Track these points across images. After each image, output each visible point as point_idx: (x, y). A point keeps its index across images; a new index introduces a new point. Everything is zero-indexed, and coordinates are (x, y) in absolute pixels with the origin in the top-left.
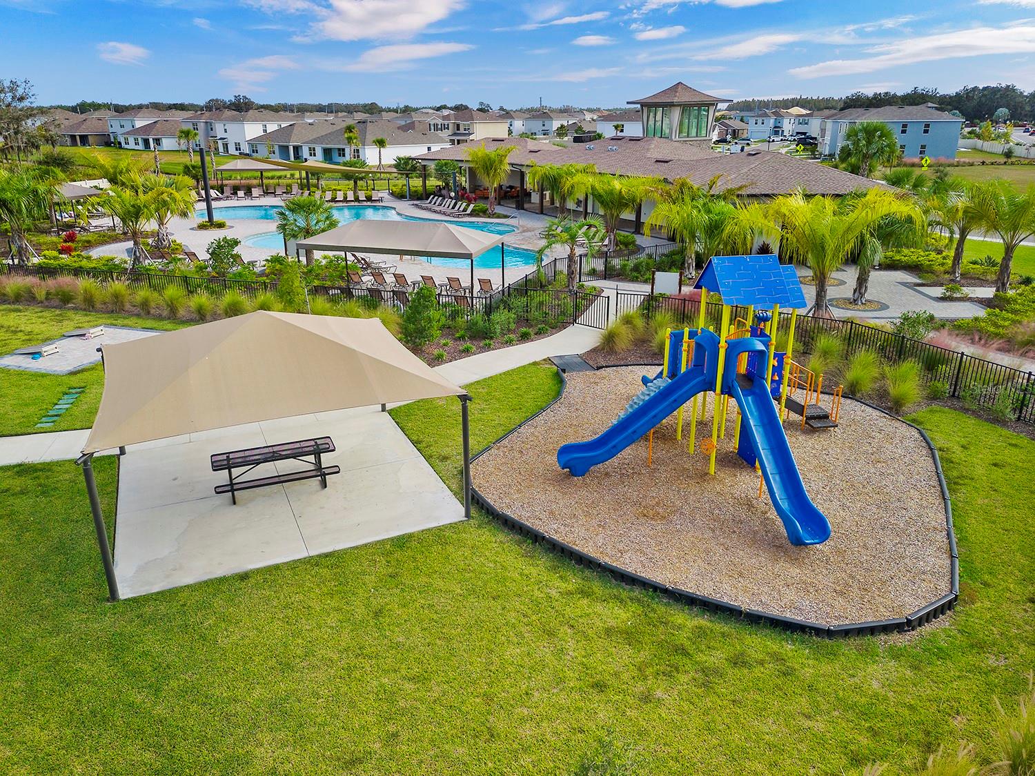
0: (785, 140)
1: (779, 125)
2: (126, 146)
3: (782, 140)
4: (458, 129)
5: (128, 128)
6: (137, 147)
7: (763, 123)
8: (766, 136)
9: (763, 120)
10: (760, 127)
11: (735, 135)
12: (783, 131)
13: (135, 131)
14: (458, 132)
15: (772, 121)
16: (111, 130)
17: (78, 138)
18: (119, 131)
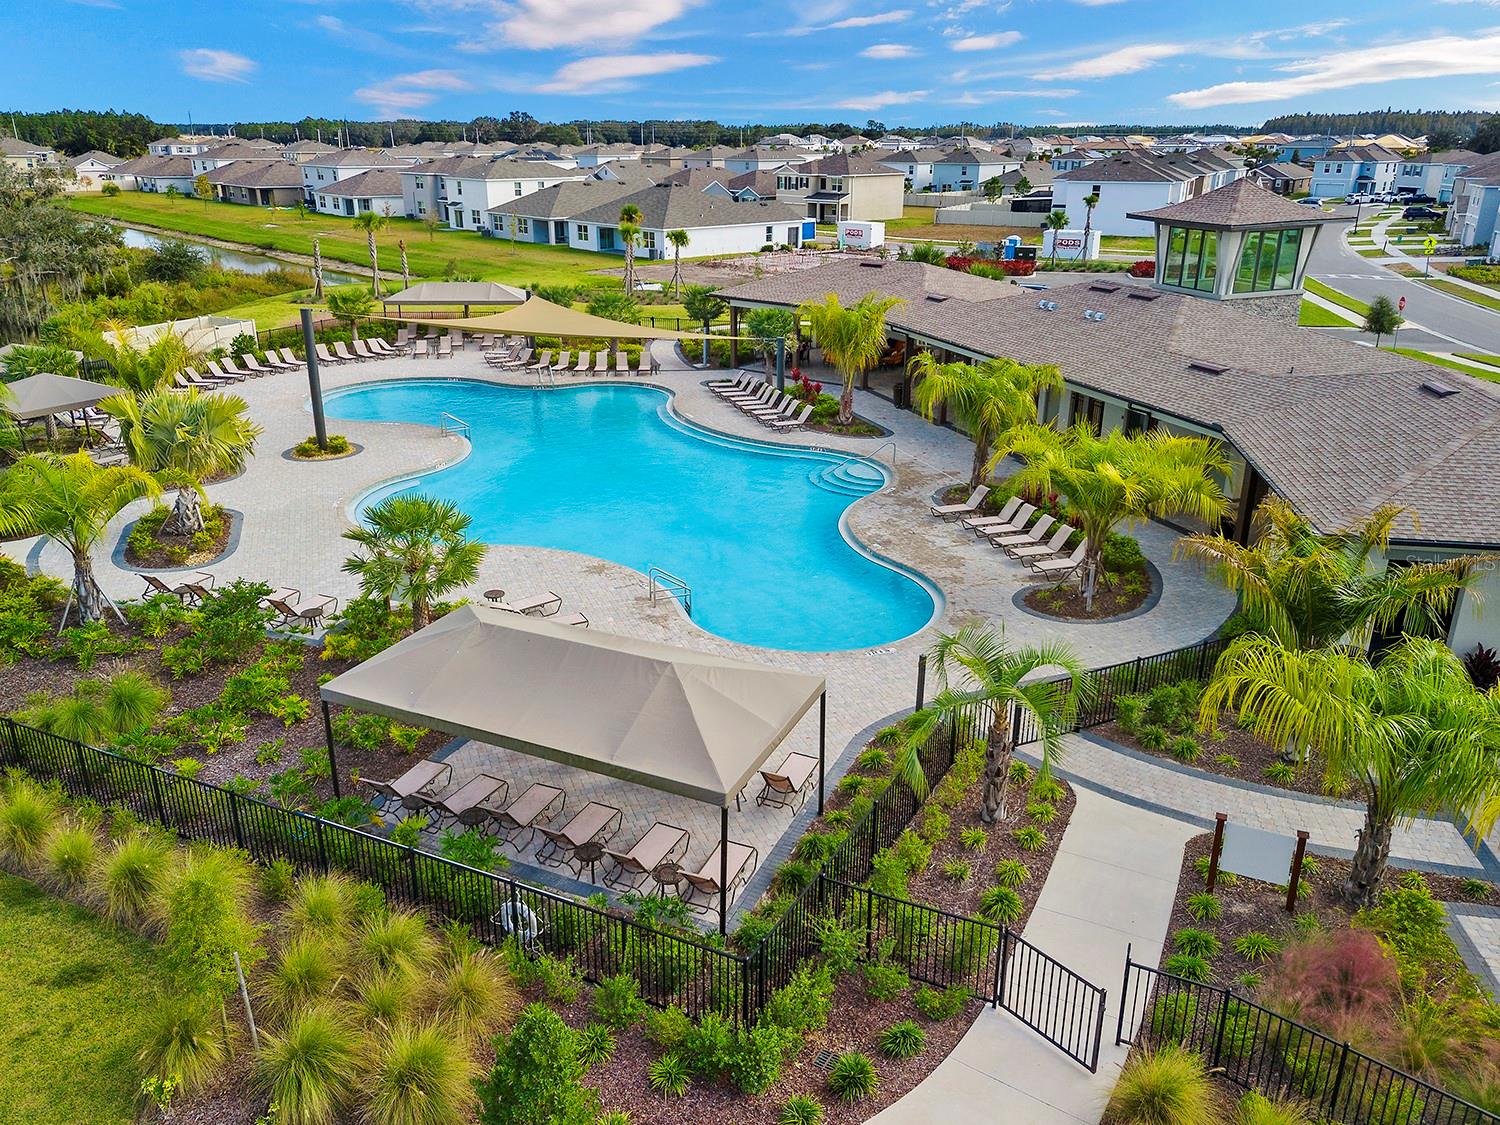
0: (1377, 201)
1: (1367, 173)
2: (323, 210)
3: (1372, 201)
4: (823, 186)
5: (328, 180)
6: (336, 212)
7: (1339, 171)
8: (1344, 192)
9: (1340, 166)
10: (1333, 177)
11: (1287, 189)
12: (1374, 184)
13: (338, 187)
14: (823, 191)
15: (1355, 168)
16: (306, 182)
17: (258, 193)
18: (318, 184)
